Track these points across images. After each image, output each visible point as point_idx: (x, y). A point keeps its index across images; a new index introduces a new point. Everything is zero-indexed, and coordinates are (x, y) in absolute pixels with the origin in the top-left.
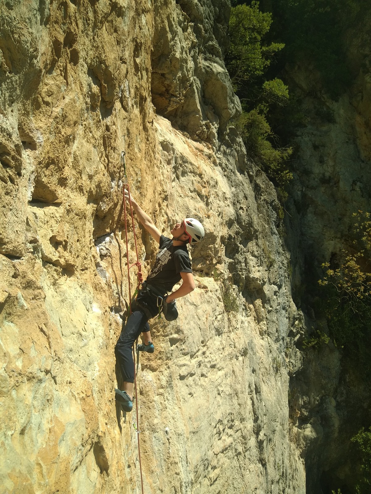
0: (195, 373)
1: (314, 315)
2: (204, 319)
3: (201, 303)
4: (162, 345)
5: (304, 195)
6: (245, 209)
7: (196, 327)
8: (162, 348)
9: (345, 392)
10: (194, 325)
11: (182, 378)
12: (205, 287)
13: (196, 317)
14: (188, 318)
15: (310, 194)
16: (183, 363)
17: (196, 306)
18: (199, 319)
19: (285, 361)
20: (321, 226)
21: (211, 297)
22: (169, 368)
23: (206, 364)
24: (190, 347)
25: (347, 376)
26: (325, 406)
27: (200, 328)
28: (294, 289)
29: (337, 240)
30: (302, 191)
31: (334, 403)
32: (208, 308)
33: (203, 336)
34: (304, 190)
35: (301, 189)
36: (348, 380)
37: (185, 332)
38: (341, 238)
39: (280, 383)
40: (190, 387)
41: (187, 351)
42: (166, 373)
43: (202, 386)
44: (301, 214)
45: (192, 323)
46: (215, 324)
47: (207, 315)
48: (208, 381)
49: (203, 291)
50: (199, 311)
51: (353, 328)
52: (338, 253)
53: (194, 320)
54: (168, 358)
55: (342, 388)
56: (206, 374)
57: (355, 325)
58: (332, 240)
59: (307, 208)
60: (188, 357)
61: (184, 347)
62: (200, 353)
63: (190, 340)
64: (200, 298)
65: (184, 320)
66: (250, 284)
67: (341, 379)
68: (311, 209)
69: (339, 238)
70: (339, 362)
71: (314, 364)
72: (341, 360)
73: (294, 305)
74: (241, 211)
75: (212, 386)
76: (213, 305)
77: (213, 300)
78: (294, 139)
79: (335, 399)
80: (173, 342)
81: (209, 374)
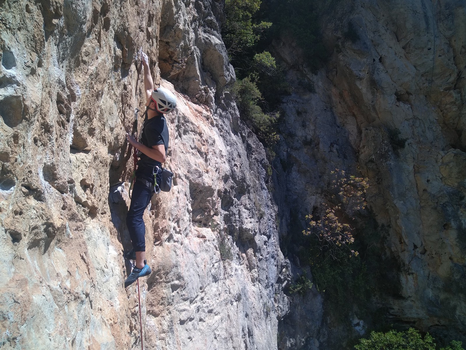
0: (194, 317)
1: (299, 263)
2: (203, 266)
3: (200, 252)
4: (164, 291)
5: (289, 155)
6: (239, 166)
7: (195, 274)
8: (164, 293)
9: (326, 333)
10: (194, 272)
11: (182, 322)
12: (204, 237)
13: (195, 264)
14: (188, 266)
15: (294, 154)
16: (183, 309)
17: (195, 254)
18: (198, 267)
19: (274, 306)
20: (304, 183)
21: (209, 246)
22: (170, 313)
23: (204, 309)
24: (190, 293)
25: (328, 318)
26: (310, 347)
27: (198, 275)
28: (281, 239)
29: (318, 195)
30: (287, 151)
31: (317, 344)
32: (206, 256)
33: (202, 282)
34: (289, 151)
35: (287, 150)
36: (329, 322)
37: (186, 279)
38: (321, 194)
39: (270, 326)
40: (189, 332)
41: (186, 297)
42: (168, 318)
43: (200, 330)
44: (286, 172)
45: (191, 270)
46: (212, 272)
47: (205, 262)
48: (205, 326)
49: (202, 240)
50: (198, 259)
51: (332, 273)
52: (319, 206)
53: (193, 267)
54: (170, 304)
55: (324, 330)
56: (204, 319)
57: (334, 271)
58: (314, 195)
59: (292, 167)
60: (188, 303)
61: (184, 293)
62: (199, 298)
63: (190, 286)
64: (199, 246)
65: (184, 268)
66: (243, 234)
67: (324, 321)
68: (295, 167)
69: (319, 193)
70: (322, 305)
71: (299, 308)
72: (323, 304)
73: (282, 254)
74: (235, 168)
75: (210, 330)
76: (211, 253)
77: (211, 249)
78: (280, 105)
79: (318, 340)
80: (174, 288)
81: (207, 319)
